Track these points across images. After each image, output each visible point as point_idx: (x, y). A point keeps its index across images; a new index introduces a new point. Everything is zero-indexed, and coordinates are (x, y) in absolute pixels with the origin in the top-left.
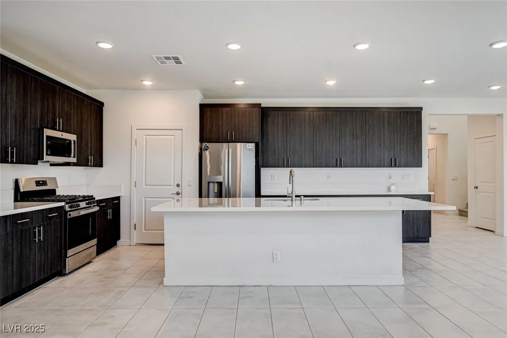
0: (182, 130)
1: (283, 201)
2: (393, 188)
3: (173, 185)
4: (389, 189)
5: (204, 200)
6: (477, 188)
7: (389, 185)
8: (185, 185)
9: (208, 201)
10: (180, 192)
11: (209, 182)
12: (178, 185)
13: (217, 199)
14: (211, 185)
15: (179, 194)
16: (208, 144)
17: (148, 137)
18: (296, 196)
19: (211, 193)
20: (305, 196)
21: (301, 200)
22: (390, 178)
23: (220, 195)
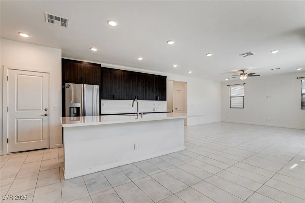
0: (49, 73)
1: (133, 116)
2: (156, 109)
3: (41, 109)
4: (154, 110)
5: (67, 119)
6: (176, 109)
7: (154, 108)
8: (51, 110)
9: (70, 119)
10: (48, 114)
11: (70, 108)
12: (46, 110)
13: (75, 117)
14: (72, 109)
15: (47, 115)
16: (70, 84)
17: (18, 75)
18: (139, 113)
19: (72, 114)
20: (143, 113)
21: (141, 115)
22: (154, 105)
23: (77, 114)
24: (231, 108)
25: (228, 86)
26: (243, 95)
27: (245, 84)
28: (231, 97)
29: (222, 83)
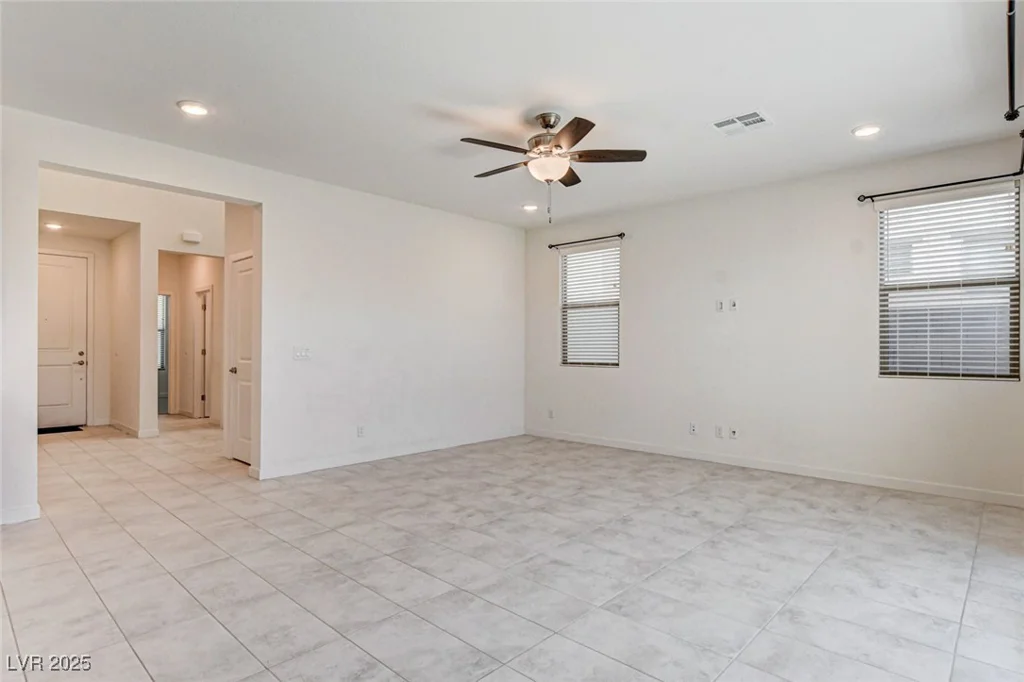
24: (565, 362)
25: (551, 247)
26: (613, 295)
27: (621, 235)
28: (565, 308)
29: (528, 231)
